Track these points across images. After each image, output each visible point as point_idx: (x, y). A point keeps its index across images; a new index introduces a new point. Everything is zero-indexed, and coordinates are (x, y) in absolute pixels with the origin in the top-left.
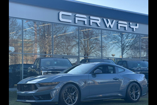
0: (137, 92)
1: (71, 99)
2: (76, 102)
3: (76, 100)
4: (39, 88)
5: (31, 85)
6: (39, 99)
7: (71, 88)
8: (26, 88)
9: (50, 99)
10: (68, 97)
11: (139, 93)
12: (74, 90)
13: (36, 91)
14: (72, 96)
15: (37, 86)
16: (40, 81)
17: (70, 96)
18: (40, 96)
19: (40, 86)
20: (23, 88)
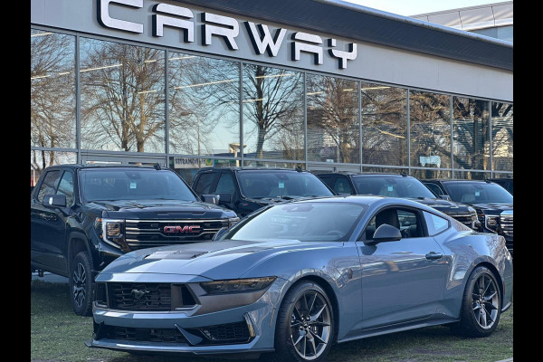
0: (491, 301)
1: (309, 335)
2: (325, 345)
3: (326, 341)
4: (201, 299)
5: (170, 288)
8: (143, 299)
9: (245, 341)
10: (302, 329)
11: (496, 304)
12: (318, 303)
13: (194, 312)
14: (313, 325)
15: (197, 291)
16: (206, 273)
17: (305, 327)
18: (205, 328)
19: (204, 292)
20: (126, 297)
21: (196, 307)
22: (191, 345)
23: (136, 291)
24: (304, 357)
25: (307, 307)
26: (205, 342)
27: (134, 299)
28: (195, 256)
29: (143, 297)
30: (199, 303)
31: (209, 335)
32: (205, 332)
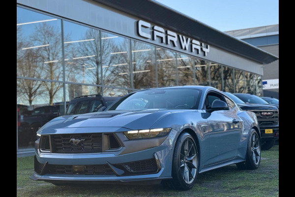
4: (125, 143)
5: (101, 137)
9: (155, 172)
13: (120, 152)
15: (122, 138)
16: (126, 125)
18: (126, 164)
19: (127, 139)
20: (65, 144)
21: (122, 149)
22: (118, 176)
23: (74, 140)
26: (127, 173)
27: (72, 145)
28: (112, 116)
29: (80, 144)
30: (123, 146)
31: (129, 168)
32: (127, 166)
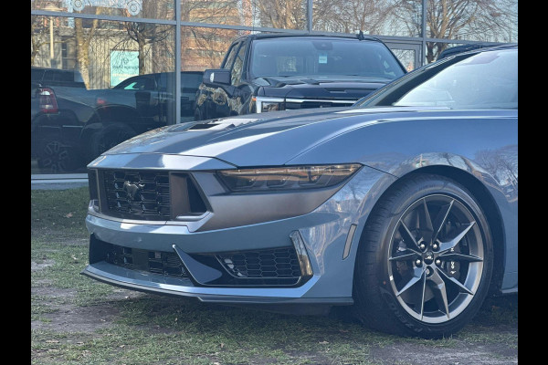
1: (436, 277)
2: (469, 298)
3: (474, 289)
5: (166, 181)
6: (217, 274)
7: (436, 206)
8: (137, 199)
9: (292, 284)
10: (420, 266)
12: (458, 220)
13: (201, 224)
14: (446, 259)
15: (208, 186)
17: (429, 262)
18: (225, 255)
19: (221, 189)
20: (119, 194)
21: (207, 216)
22: (196, 285)
23: (128, 183)
24: (419, 317)
25: (430, 226)
30: (211, 210)
31: (232, 267)
32: (228, 261)
